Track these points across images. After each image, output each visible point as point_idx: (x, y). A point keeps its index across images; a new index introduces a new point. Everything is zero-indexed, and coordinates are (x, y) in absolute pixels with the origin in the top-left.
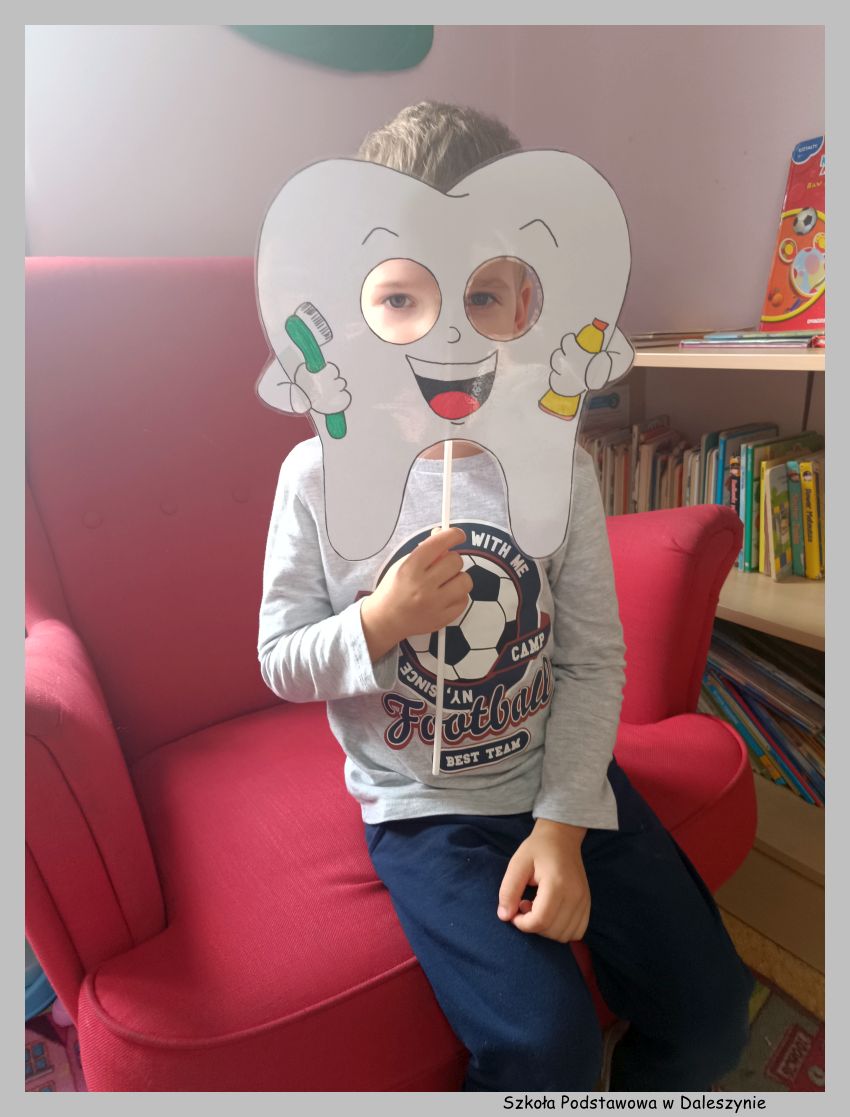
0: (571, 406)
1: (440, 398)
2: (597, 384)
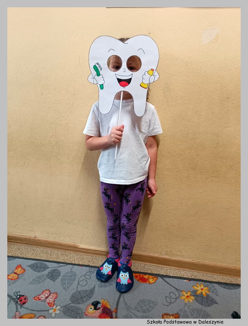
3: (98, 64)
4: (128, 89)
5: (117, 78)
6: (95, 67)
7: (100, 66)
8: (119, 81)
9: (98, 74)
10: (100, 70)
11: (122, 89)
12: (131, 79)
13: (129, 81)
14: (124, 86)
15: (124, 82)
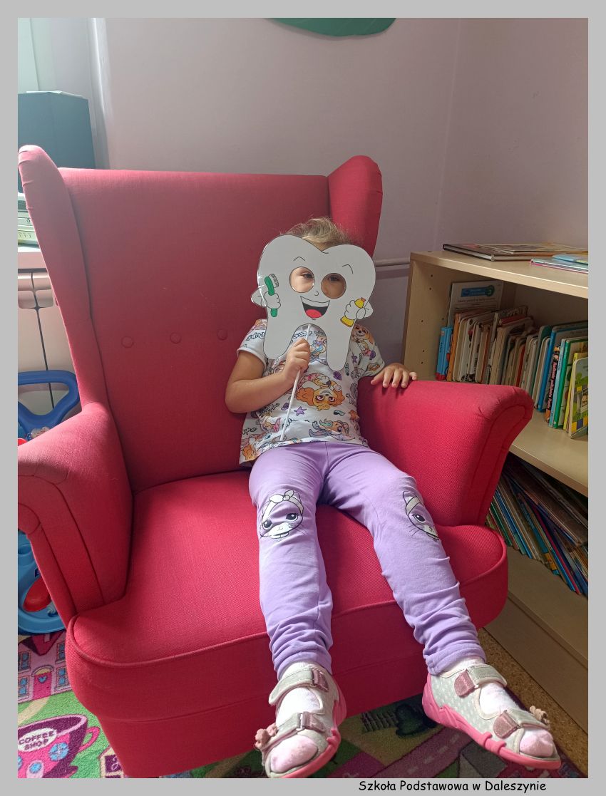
0: (351, 323)
1: (309, 311)
2: (360, 318)
3: (273, 276)
4: (319, 321)
5: (304, 304)
6: (267, 280)
7: (276, 280)
8: (306, 307)
9: (271, 292)
10: (275, 285)
11: (310, 320)
12: (327, 307)
13: (322, 311)
14: (313, 317)
15: (315, 311)
